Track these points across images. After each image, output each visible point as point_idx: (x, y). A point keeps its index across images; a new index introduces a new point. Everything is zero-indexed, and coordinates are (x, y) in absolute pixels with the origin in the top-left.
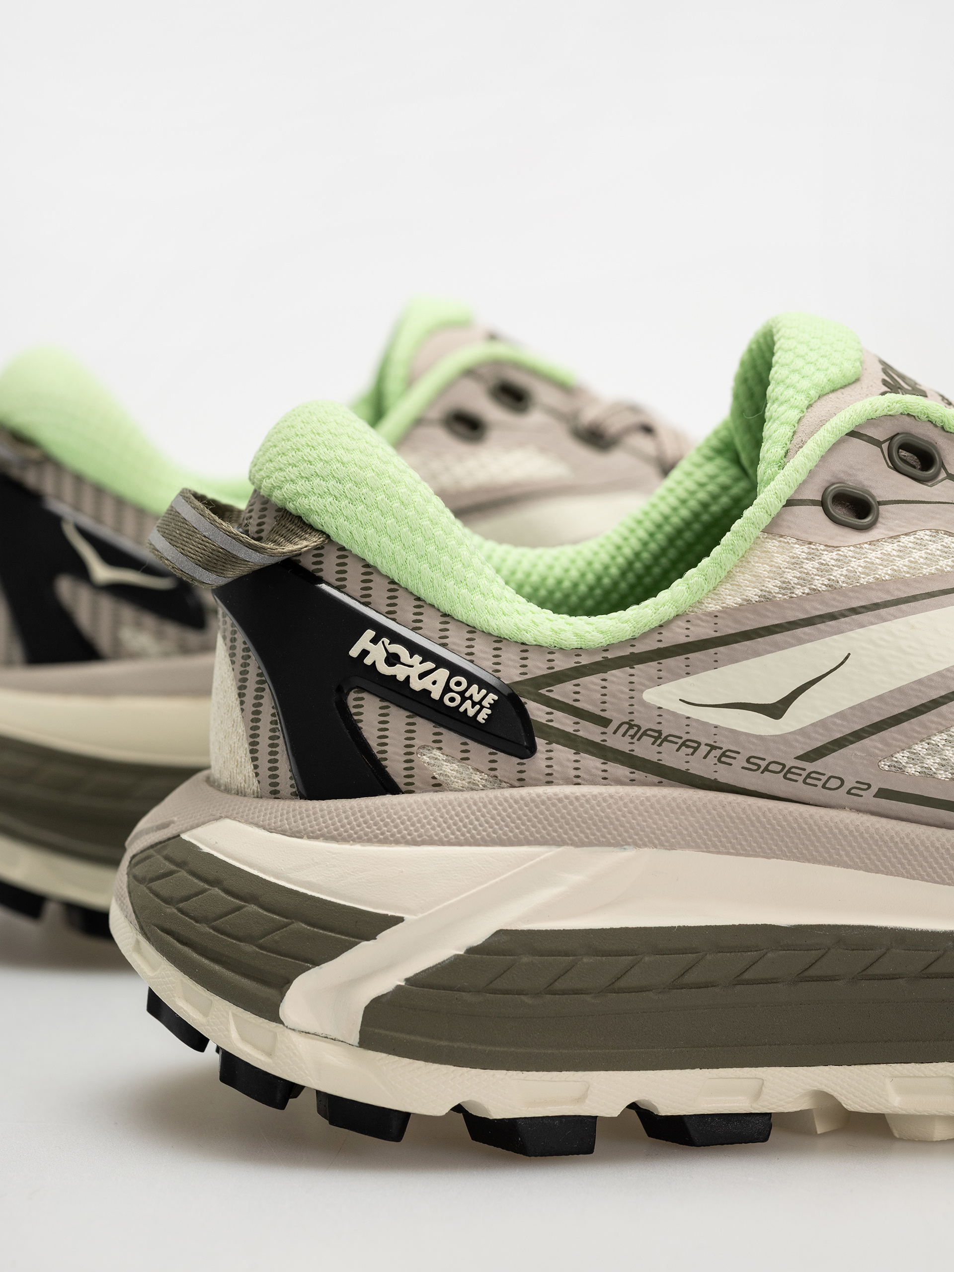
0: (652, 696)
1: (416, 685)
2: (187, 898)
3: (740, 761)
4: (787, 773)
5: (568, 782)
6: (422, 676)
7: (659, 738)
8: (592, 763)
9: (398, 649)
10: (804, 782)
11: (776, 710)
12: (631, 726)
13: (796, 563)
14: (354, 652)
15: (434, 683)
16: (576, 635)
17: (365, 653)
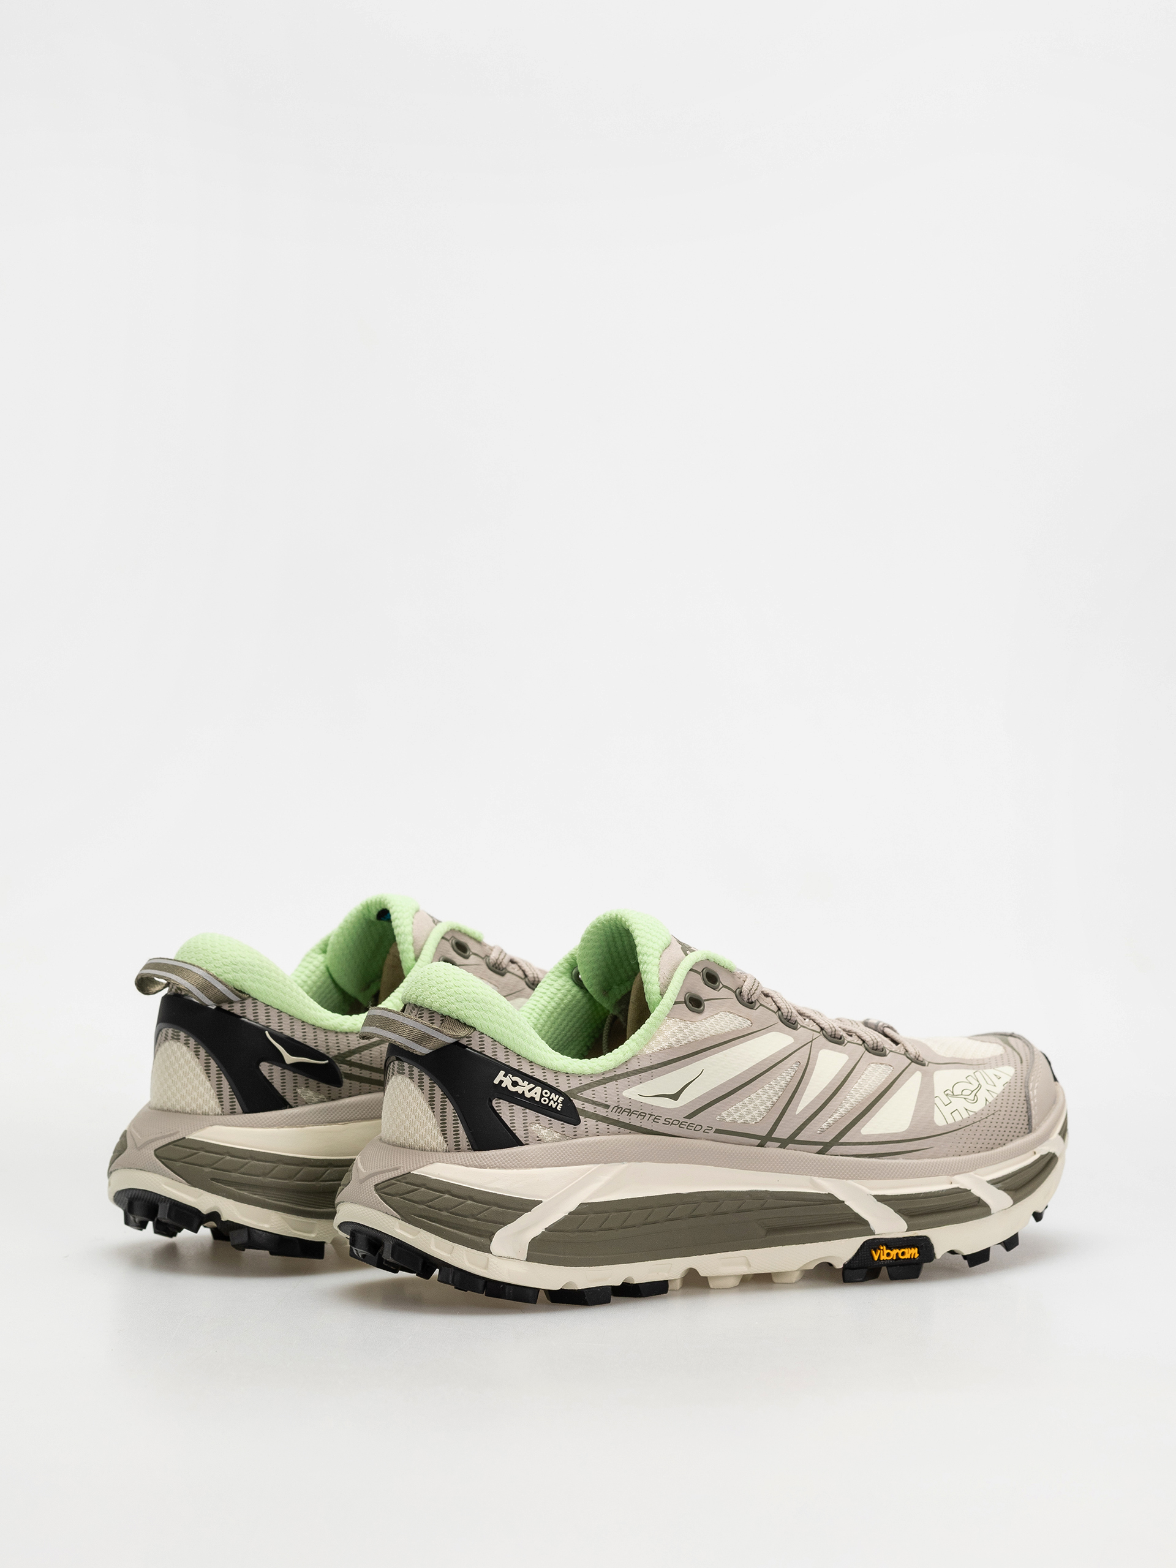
0: (626, 1093)
1: (528, 1095)
2: (431, 1201)
3: (662, 1121)
4: (680, 1124)
5: (594, 1135)
6: (530, 1091)
7: (630, 1112)
8: (603, 1126)
9: (516, 1079)
10: (679, 1126)
11: (675, 1097)
12: (619, 1108)
13: (681, 1030)
14: (496, 1081)
15: (536, 1093)
16: (590, 1068)
17: (501, 1082)
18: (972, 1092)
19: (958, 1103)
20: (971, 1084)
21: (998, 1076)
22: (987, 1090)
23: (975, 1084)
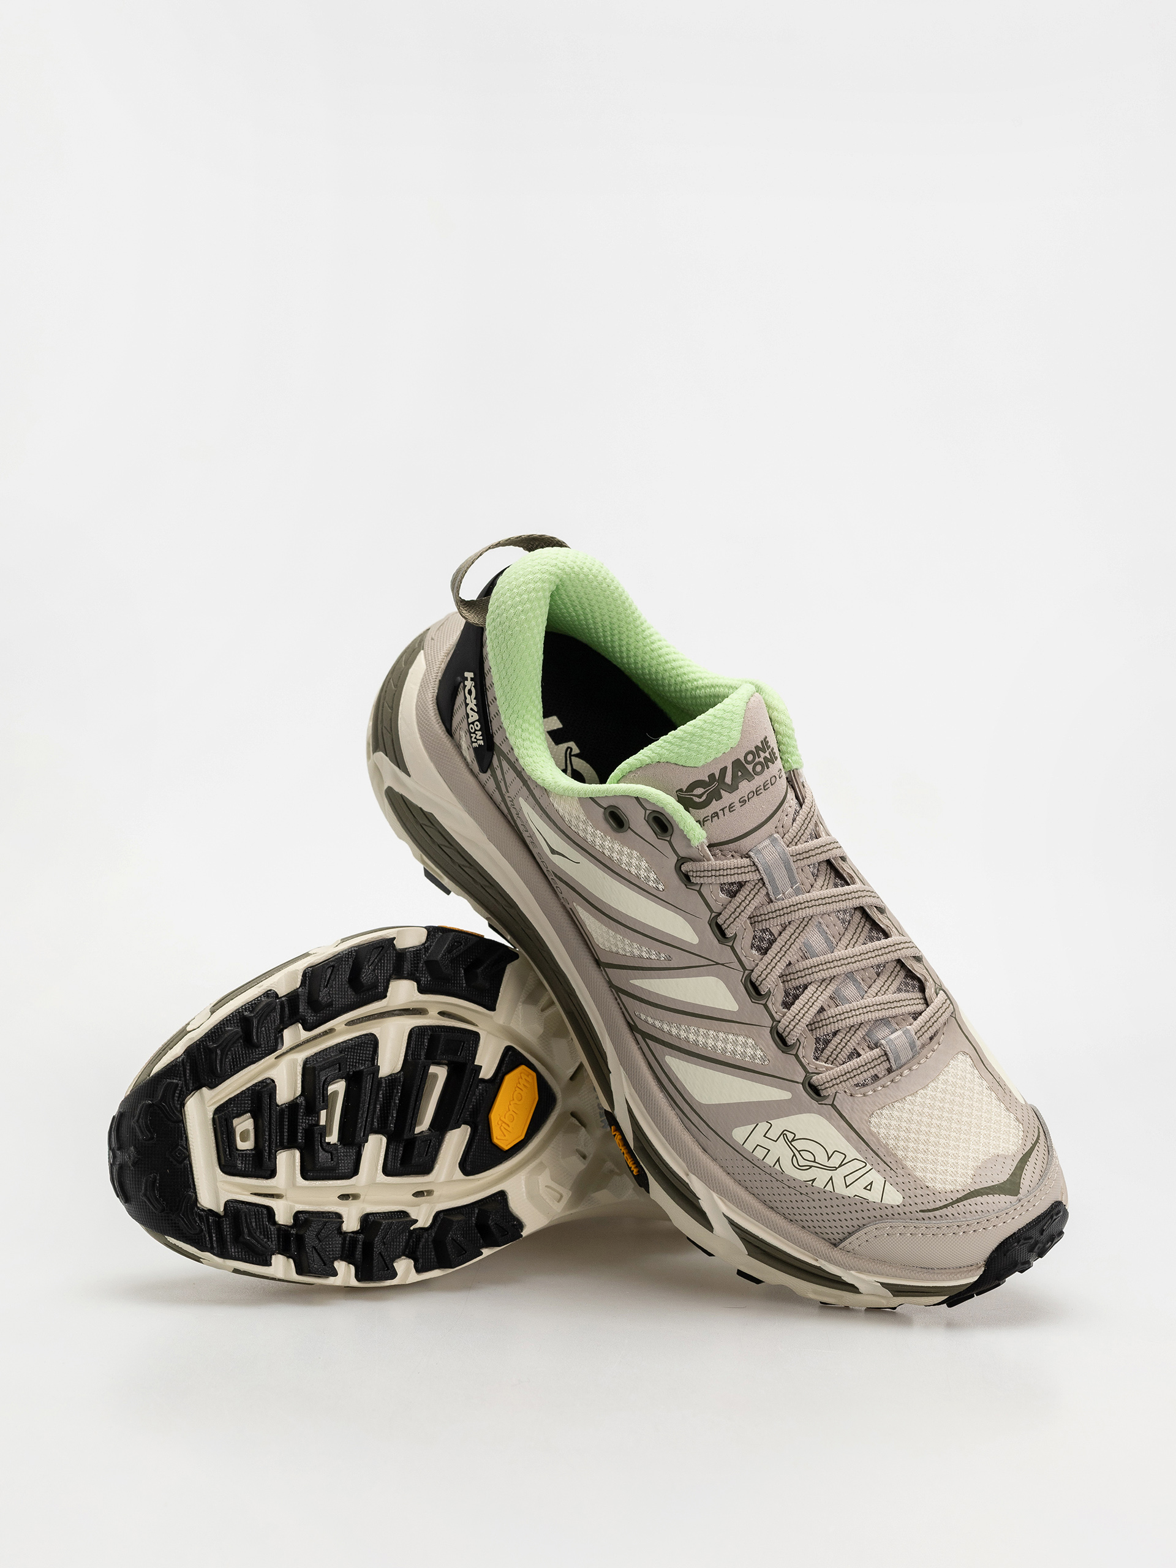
0: (521, 801)
5: (486, 793)
6: (472, 709)
7: (518, 815)
8: (498, 796)
9: (473, 690)
11: (553, 852)
12: (513, 801)
13: (578, 819)
14: (465, 675)
15: (472, 716)
17: (467, 679)
18: (814, 1161)
19: (781, 1150)
20: (829, 1158)
21: (869, 1187)
22: (831, 1178)
23: (831, 1163)
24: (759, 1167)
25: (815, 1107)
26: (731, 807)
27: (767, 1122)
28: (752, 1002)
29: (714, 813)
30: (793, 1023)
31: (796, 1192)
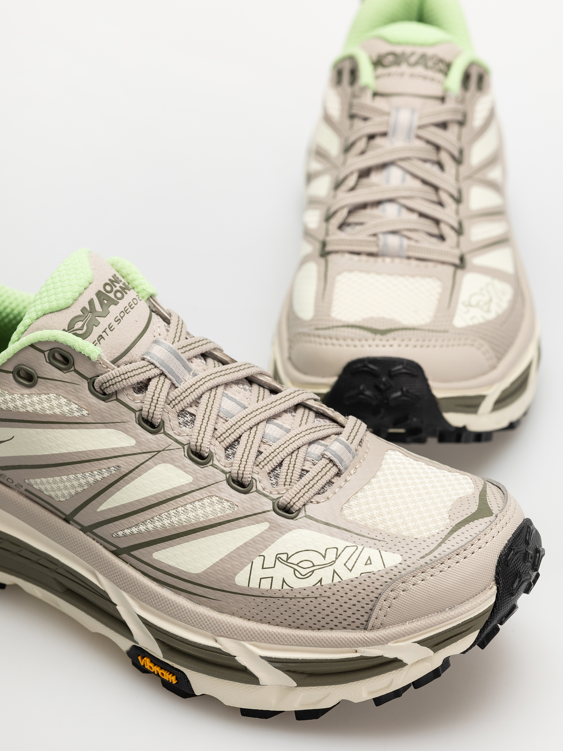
20: (324, 557)
21: (369, 561)
22: (334, 571)
23: (328, 560)
24: (271, 597)
25: (292, 523)
26: (110, 327)
27: (260, 556)
28: (202, 468)
29: (99, 337)
30: (242, 466)
31: (311, 599)
